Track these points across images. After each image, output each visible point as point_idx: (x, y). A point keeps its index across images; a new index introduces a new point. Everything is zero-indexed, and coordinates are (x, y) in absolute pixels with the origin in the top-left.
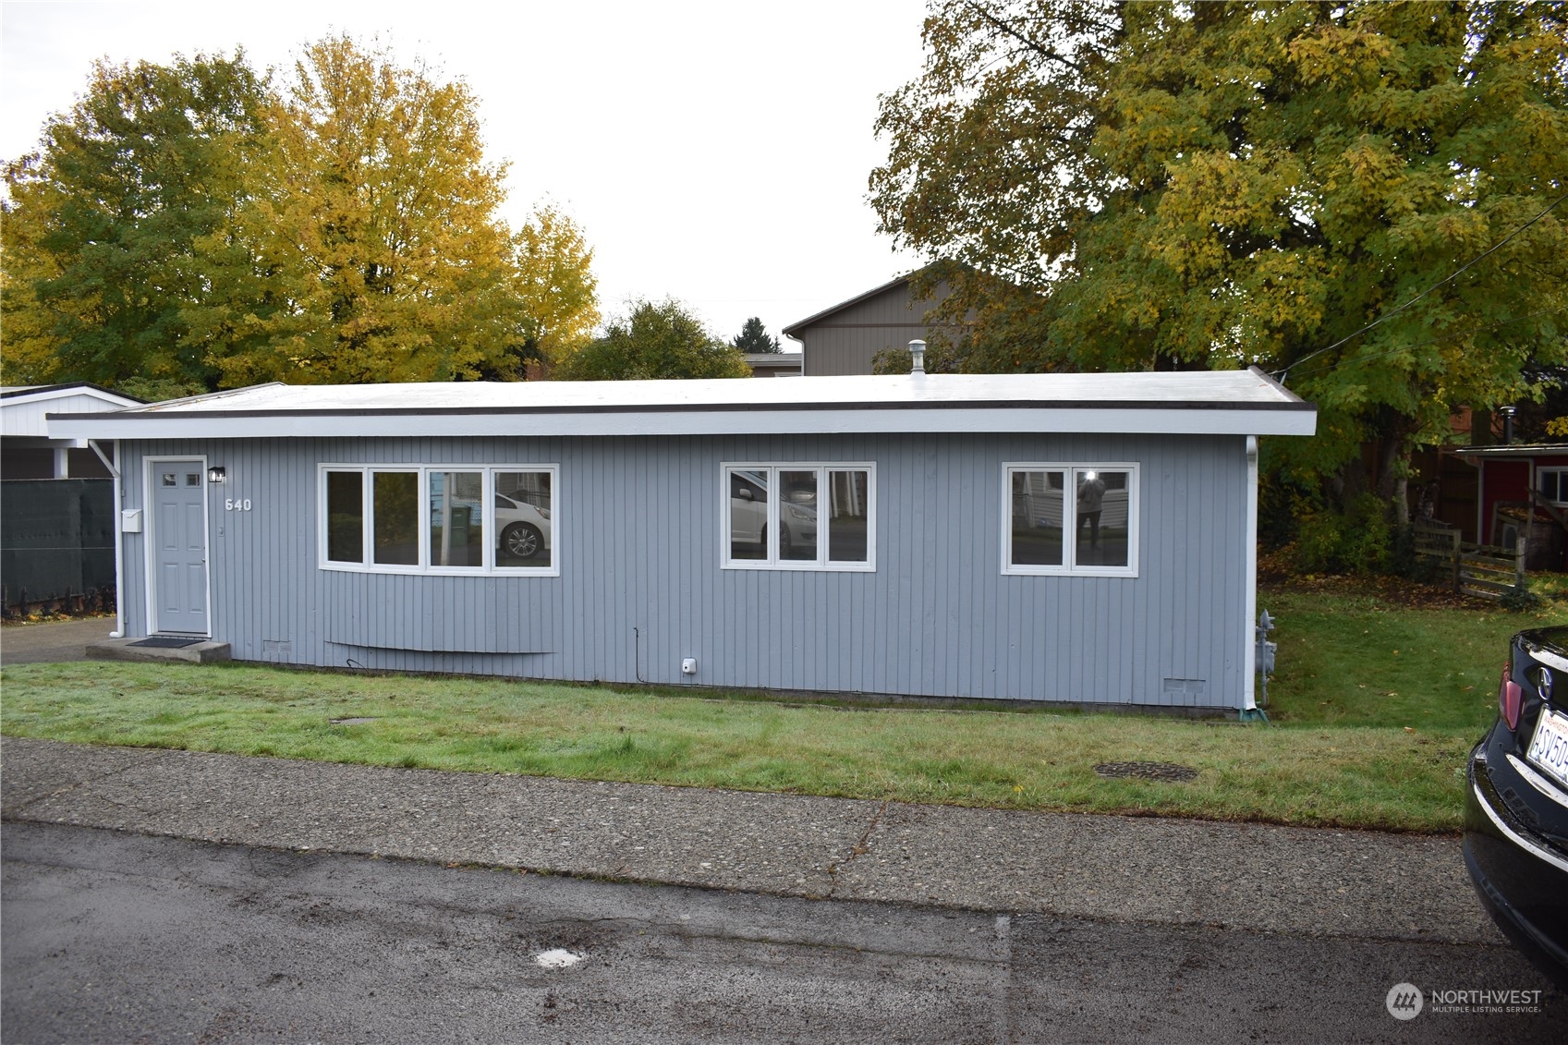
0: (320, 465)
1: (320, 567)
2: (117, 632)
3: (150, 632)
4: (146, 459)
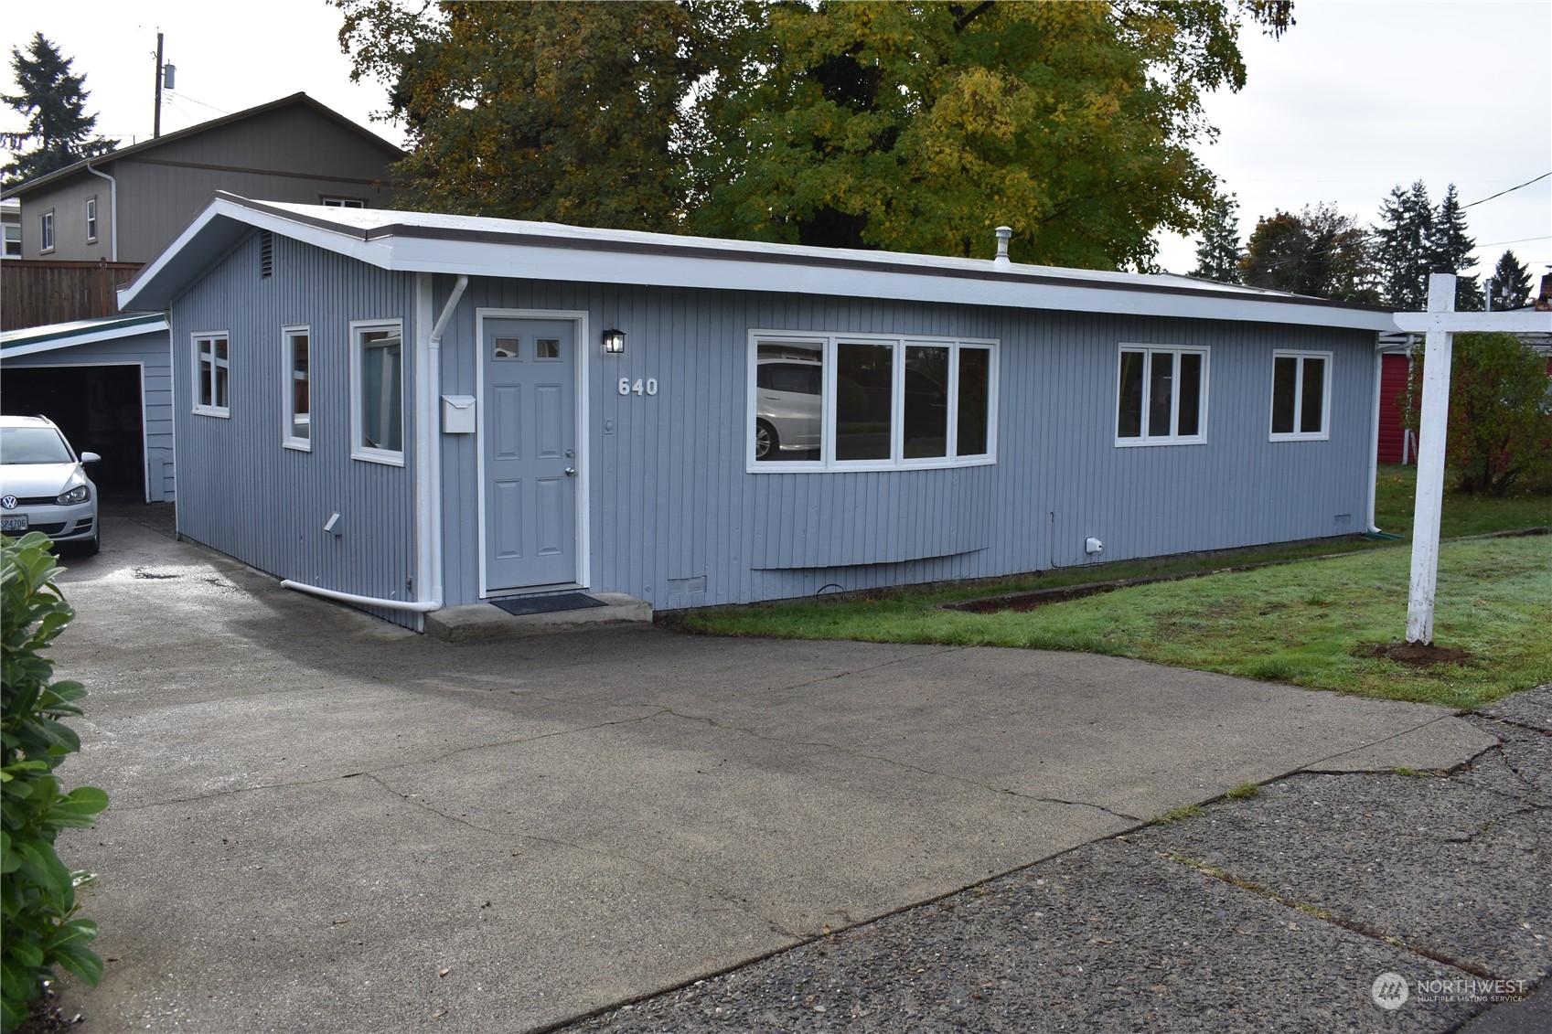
0: (751, 332)
1: (749, 471)
2: (428, 600)
3: (483, 594)
4: (481, 313)
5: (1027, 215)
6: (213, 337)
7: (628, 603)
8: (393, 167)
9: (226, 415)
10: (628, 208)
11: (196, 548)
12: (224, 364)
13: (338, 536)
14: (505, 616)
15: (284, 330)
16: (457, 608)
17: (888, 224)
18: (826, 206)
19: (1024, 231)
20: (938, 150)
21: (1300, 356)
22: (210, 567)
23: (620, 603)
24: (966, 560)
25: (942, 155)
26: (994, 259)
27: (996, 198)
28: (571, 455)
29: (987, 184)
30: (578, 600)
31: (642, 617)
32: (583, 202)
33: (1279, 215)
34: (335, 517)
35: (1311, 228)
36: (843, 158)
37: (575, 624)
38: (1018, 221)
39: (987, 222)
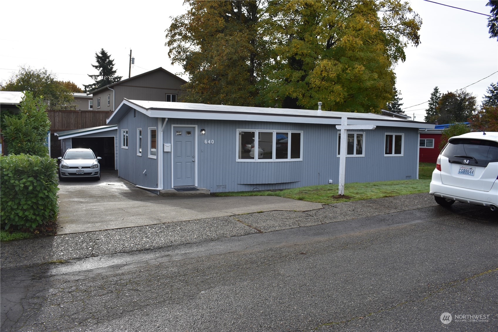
0: (237, 130)
1: (237, 161)
2: (160, 188)
3: (173, 187)
4: (173, 126)
5: (340, 97)
6: (126, 130)
7: (205, 190)
8: (181, 86)
9: (127, 148)
10: (238, 97)
11: (121, 179)
12: (127, 135)
13: (146, 175)
14: (176, 191)
15: (137, 129)
16: (166, 190)
17: (303, 100)
18: (287, 96)
19: (339, 101)
20: (314, 81)
21: (394, 135)
22: (123, 183)
23: (203, 190)
24: (294, 184)
25: (316, 82)
26: (318, 110)
27: (332, 93)
28: (194, 157)
29: (329, 89)
30: (195, 189)
31: (207, 193)
32: (227, 95)
33: (448, 93)
34: (145, 170)
35: (459, 97)
36: (291, 83)
37: (192, 194)
38: (337, 99)
39: (329, 99)
